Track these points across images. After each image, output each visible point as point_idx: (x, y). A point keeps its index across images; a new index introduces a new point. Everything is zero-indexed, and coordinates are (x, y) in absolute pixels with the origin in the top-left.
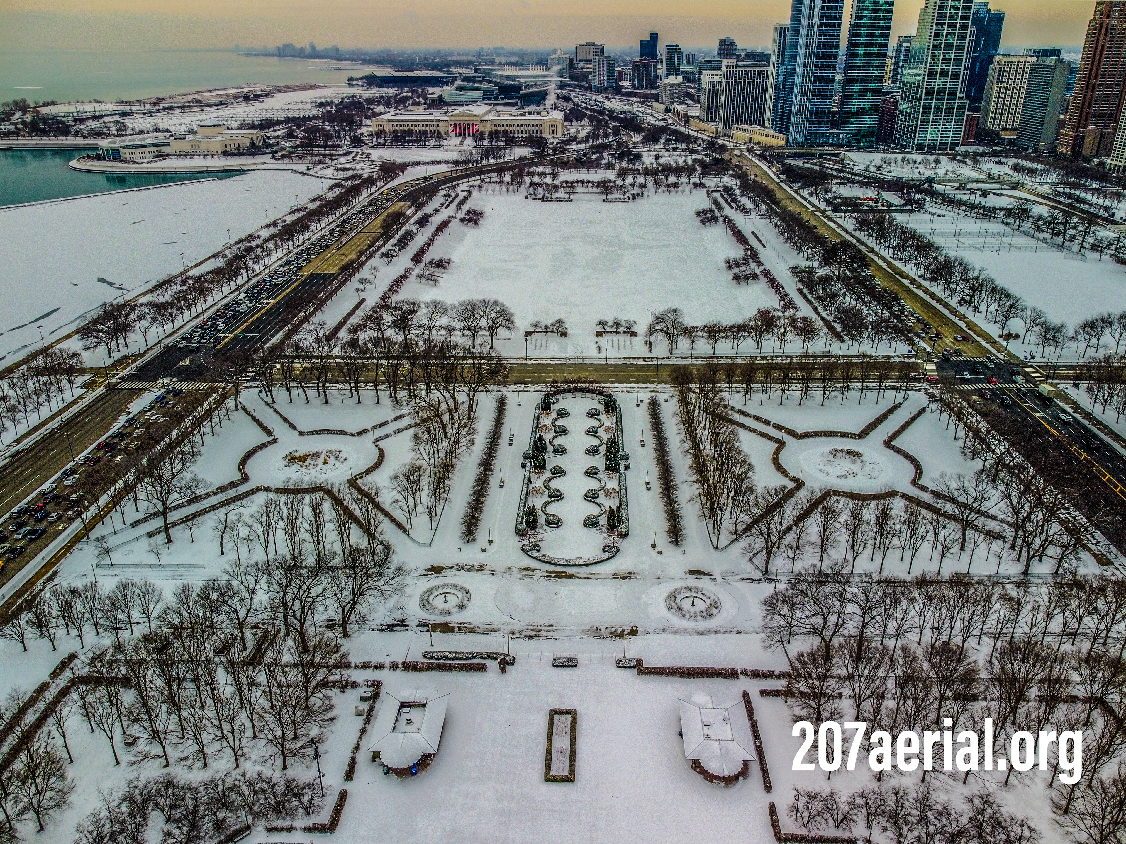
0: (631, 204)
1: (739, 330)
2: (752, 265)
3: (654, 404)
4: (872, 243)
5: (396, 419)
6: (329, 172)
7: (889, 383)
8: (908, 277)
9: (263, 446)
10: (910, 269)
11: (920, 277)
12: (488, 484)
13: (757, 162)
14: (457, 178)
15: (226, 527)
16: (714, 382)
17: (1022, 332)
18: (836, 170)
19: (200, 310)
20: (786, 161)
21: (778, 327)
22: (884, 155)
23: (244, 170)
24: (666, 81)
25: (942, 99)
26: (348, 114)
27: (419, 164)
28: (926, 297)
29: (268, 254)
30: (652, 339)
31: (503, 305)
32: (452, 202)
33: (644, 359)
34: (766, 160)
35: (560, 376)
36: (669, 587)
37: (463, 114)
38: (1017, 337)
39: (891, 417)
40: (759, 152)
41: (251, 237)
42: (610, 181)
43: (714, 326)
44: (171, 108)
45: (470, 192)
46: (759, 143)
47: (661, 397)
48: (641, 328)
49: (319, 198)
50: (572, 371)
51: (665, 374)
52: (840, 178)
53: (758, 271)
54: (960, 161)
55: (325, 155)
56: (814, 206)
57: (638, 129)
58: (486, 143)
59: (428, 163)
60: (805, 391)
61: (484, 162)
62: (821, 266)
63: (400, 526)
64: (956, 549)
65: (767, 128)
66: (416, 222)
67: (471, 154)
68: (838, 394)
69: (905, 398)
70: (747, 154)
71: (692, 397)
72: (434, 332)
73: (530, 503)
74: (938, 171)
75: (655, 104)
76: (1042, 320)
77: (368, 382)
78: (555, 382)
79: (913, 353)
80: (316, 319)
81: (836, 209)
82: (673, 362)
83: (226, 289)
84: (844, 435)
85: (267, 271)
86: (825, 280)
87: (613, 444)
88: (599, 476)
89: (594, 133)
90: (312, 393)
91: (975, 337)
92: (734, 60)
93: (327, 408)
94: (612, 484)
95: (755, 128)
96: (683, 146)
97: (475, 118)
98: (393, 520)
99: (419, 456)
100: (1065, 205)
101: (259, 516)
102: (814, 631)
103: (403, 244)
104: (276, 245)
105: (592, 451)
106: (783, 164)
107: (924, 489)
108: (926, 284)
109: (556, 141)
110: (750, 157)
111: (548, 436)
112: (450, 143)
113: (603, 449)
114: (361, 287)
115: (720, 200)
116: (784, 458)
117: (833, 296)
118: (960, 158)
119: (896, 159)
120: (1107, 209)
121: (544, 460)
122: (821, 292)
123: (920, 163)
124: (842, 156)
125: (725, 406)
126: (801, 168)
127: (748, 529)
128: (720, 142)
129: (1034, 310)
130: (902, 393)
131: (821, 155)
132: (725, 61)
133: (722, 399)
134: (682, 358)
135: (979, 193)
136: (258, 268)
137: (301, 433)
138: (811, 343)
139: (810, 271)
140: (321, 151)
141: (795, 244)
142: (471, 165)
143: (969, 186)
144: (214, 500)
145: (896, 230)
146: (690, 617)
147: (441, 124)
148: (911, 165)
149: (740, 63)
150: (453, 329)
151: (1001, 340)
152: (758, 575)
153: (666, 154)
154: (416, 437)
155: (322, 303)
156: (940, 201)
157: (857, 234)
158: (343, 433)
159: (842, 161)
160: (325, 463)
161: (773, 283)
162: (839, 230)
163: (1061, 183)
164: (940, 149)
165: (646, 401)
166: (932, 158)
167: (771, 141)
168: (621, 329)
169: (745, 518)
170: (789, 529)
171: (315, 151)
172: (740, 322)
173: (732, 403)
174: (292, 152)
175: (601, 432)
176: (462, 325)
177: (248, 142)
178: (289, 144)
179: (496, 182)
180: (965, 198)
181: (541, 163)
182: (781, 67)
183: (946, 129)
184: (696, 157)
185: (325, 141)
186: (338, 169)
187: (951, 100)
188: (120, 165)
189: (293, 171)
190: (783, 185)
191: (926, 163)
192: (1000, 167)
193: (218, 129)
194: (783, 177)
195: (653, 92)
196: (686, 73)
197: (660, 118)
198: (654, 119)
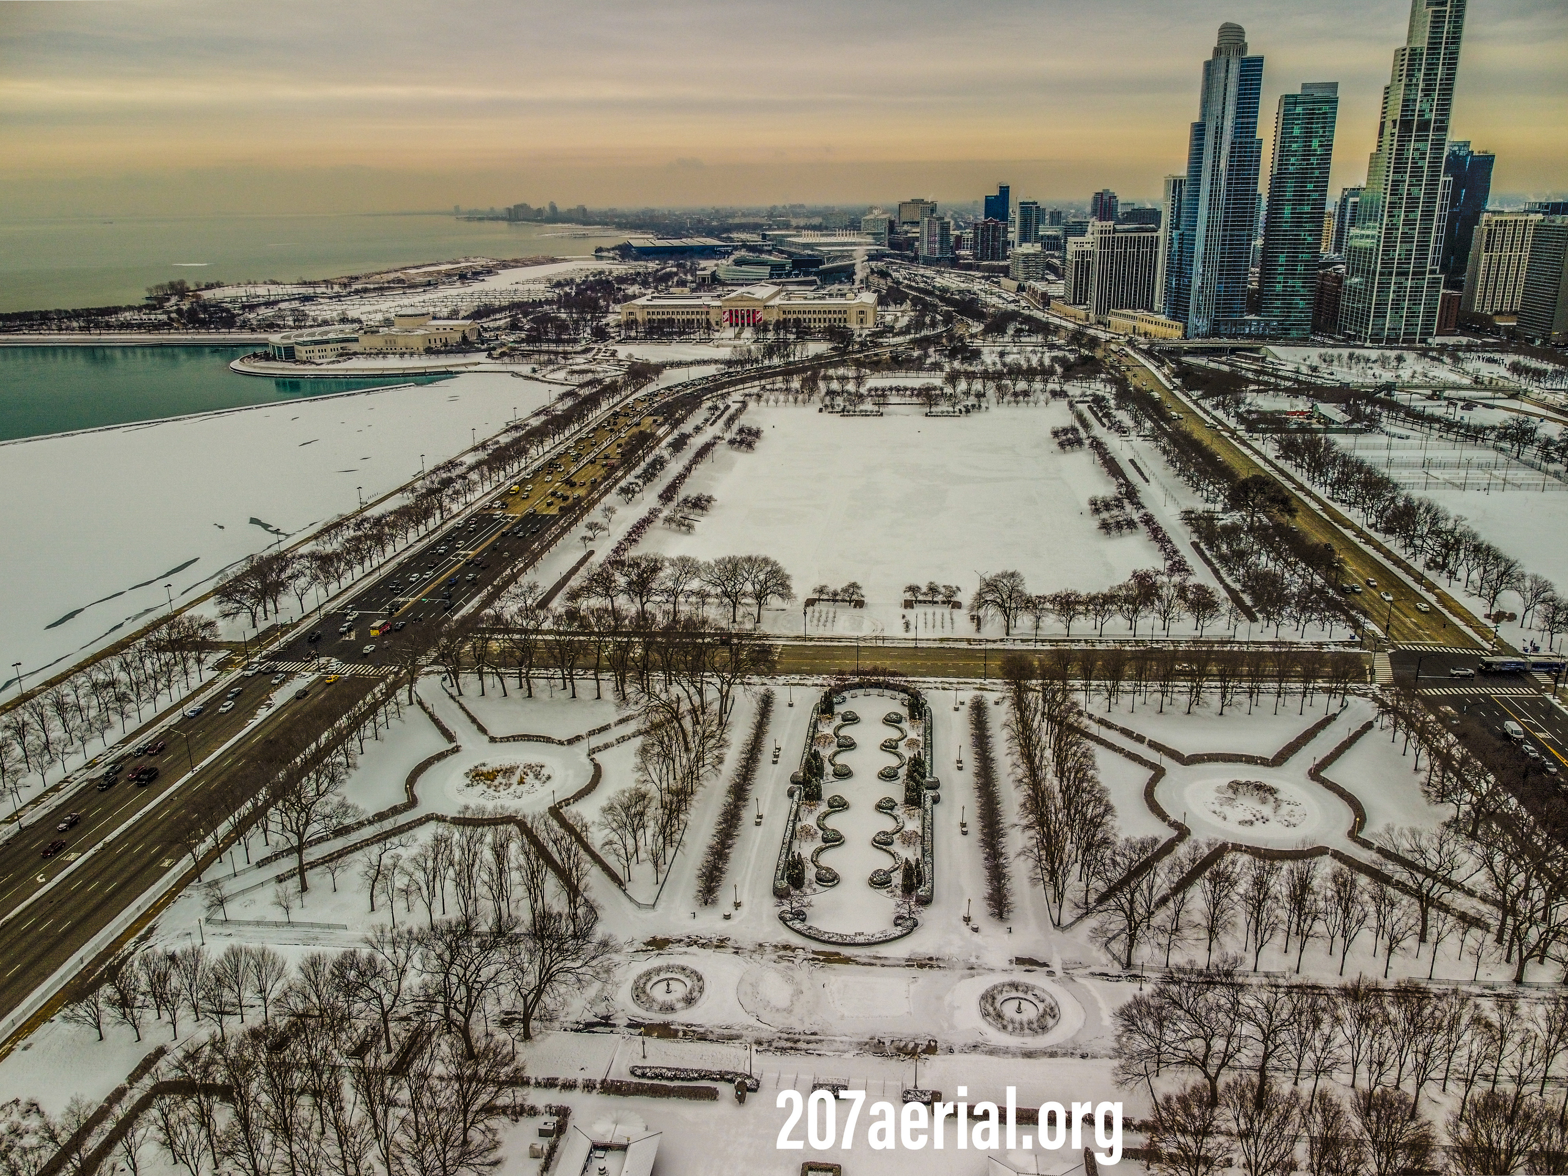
0: (963, 420)
1: (1105, 602)
2: (1129, 507)
3: (979, 709)
4: (1301, 476)
5: (621, 721)
6: (561, 375)
7: (1320, 683)
8: (1351, 526)
9: (441, 756)
10: (1355, 515)
11: (1370, 526)
12: (739, 819)
13: (1142, 360)
14: (729, 384)
15: (378, 872)
16: (1064, 678)
17: (1519, 611)
18: (1255, 371)
19: (375, 564)
20: (1184, 359)
21: (1160, 598)
22: (1323, 351)
23: (451, 373)
24: (1019, 250)
25: (1406, 274)
26: (590, 298)
27: (679, 364)
28: (1379, 557)
29: (470, 488)
30: (981, 613)
31: (775, 564)
32: (720, 416)
33: (969, 641)
34: (1154, 357)
35: (849, 664)
36: (984, 983)
37: (742, 298)
38: (1512, 617)
39: (1321, 734)
40: (1145, 347)
41: (451, 464)
42: (935, 388)
43: (1068, 596)
44: (366, 290)
45: (744, 404)
46: (1145, 334)
47: (990, 698)
48: (966, 597)
49: (544, 411)
50: (866, 658)
51: (995, 664)
52: (1258, 383)
53: (1136, 516)
54: (1433, 359)
55: (556, 353)
56: (1220, 423)
57: (979, 316)
58: (770, 335)
59: (691, 364)
60: (1196, 693)
61: (767, 362)
62: (1225, 511)
63: (614, 877)
64: (1410, 942)
65: (1158, 313)
66: (670, 445)
67: (749, 351)
68: (1244, 698)
69: (1344, 707)
70: (1129, 350)
71: (1034, 698)
72: (681, 599)
73: (795, 848)
74: (1401, 372)
75: (1004, 281)
76: (1548, 594)
77: (589, 669)
78: (841, 673)
79: (1357, 639)
80: (525, 580)
81: (1251, 427)
82: (1009, 646)
83: (412, 536)
84: (1250, 760)
85: (468, 511)
86: (1232, 532)
87: (917, 767)
88: (895, 812)
89: (918, 322)
90: (512, 683)
91: (1450, 616)
92: (1111, 223)
93: (530, 705)
94: (913, 825)
95: (1141, 313)
96: (1040, 338)
97: (756, 303)
98: (606, 868)
99: (647, 777)
101: (421, 860)
102: (1191, 1061)
103: (649, 476)
104: (482, 476)
105: (888, 775)
106: (1179, 363)
107: (1366, 845)
108: (1379, 537)
109: (866, 332)
110: (1132, 353)
111: (826, 752)
112: (724, 335)
113: (903, 772)
114: (590, 534)
115: (1088, 415)
116: (1161, 794)
117: (1241, 555)
118: (1434, 354)
119: (1340, 356)
121: (818, 787)
122: (1224, 547)
123: (1375, 362)
124: (1263, 352)
125: (1080, 713)
126: (1204, 369)
127: (1103, 899)
128: (1091, 332)
129: (1535, 579)
130: (1339, 700)
131: (1233, 351)
133: (1075, 704)
134: (1023, 641)
135: (1461, 404)
136: (455, 508)
137: (493, 740)
138: (1208, 623)
139: (1210, 518)
140: (553, 347)
141: (1190, 478)
142: (748, 367)
143: (1446, 393)
144: (368, 832)
145: (1335, 459)
146: (1014, 1029)
147: (712, 311)
148: (1362, 364)
149: (1119, 227)
150: (708, 595)
151: (1490, 623)
152: (1115, 969)
153: (1015, 350)
154: (644, 751)
155: (535, 557)
156: (1402, 415)
157: (1281, 463)
158: (548, 740)
159: (1264, 359)
160: (521, 782)
161: (1157, 534)
162: (1255, 458)
164: (1404, 341)
165: (968, 703)
166: (1393, 354)
167: (1162, 331)
168: (939, 598)
169: (1100, 885)
170: (1164, 901)
171: (545, 347)
172: (1105, 591)
173: (1090, 709)
174: (513, 349)
175: (902, 748)
176: (719, 590)
177: (458, 337)
178: (512, 338)
179: (780, 390)
180: (1439, 412)
181: (843, 363)
182: (1175, 233)
183: (1413, 314)
184: (1056, 353)
185: (559, 335)
186: (573, 372)
187: (1419, 274)
188: (293, 366)
189: (514, 374)
190: (1176, 392)
191: (1383, 362)
192: (1494, 368)
193: (420, 320)
194: (1178, 381)
195: (1002, 263)
196: (1049, 237)
197: (1010, 299)
198: (1001, 301)
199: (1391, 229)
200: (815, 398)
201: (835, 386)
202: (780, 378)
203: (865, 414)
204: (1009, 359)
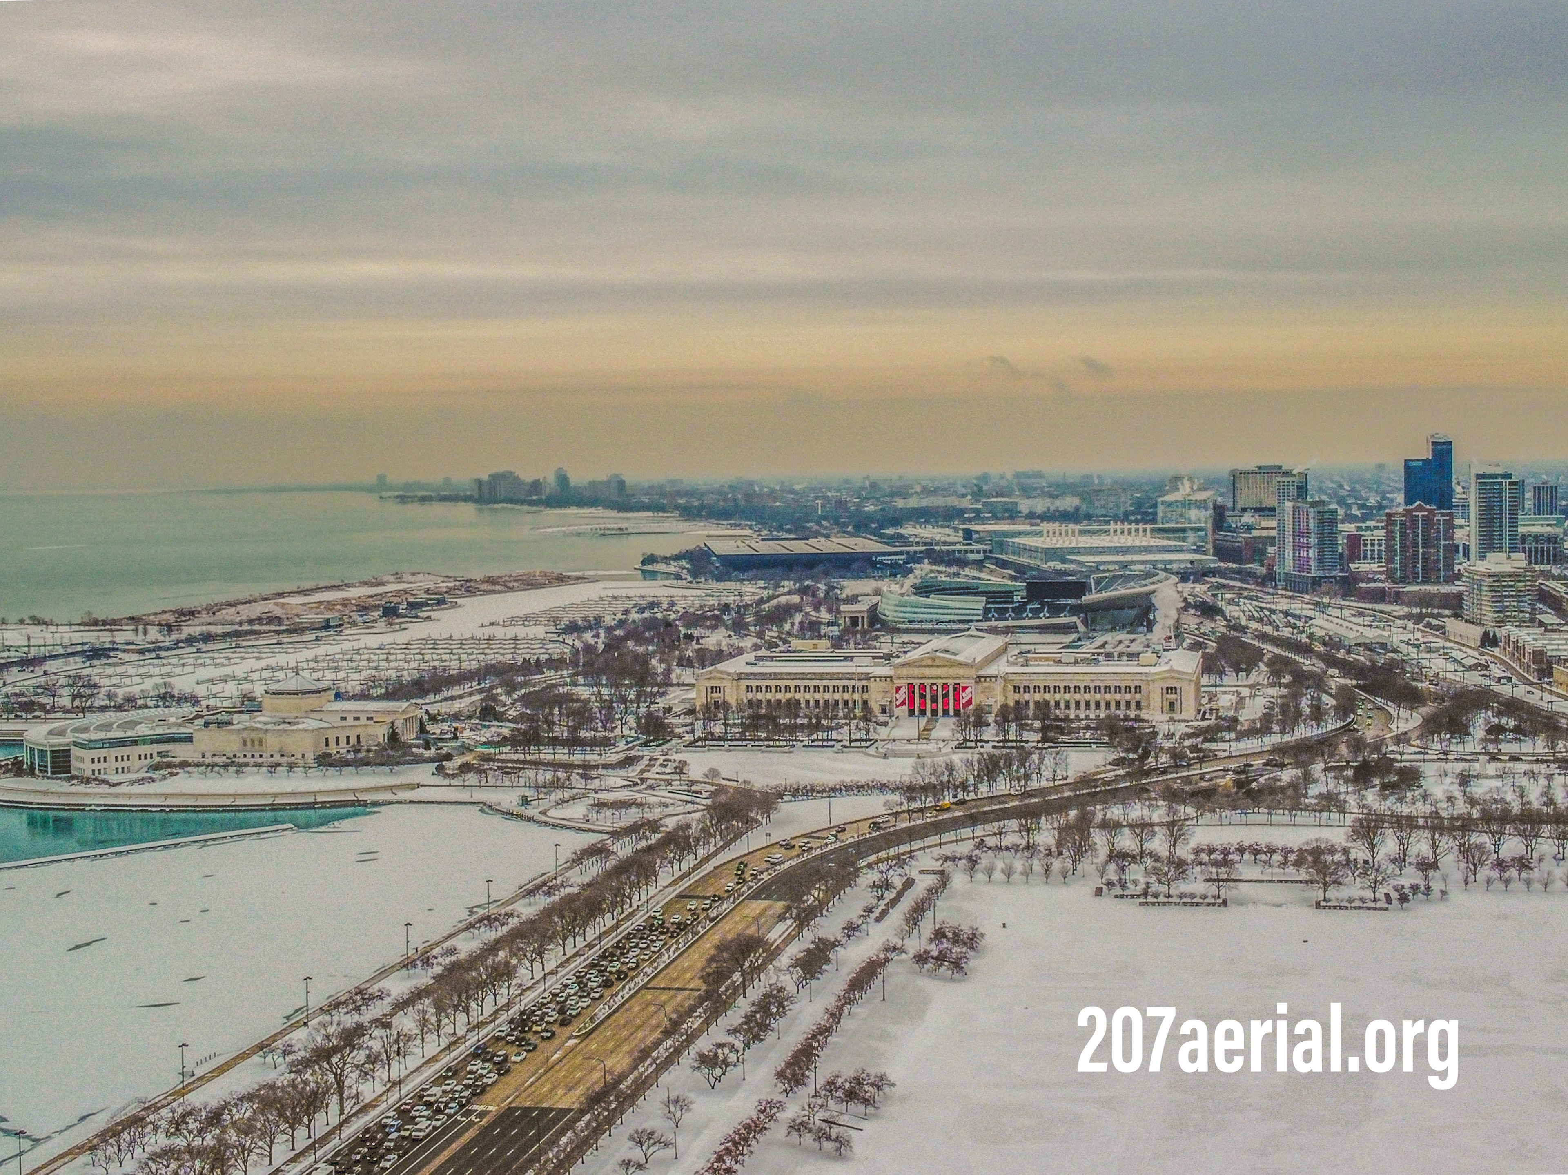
6: (577, 811)
14: (912, 834)
23: (365, 804)
24: (1481, 566)
27: (809, 792)
32: (894, 902)
37: (932, 662)
45: (944, 877)
49: (544, 885)
55: (568, 767)
57: (1410, 697)
58: (990, 733)
59: (835, 790)
61: (984, 790)
67: (950, 768)
75: (1453, 624)
89: (1284, 709)
96: (1539, 746)
97: (962, 671)
109: (1181, 730)
112: (897, 733)
140: (562, 755)
147: (873, 685)
153: (1492, 769)
171: (546, 754)
174: (487, 758)
177: (381, 733)
178: (487, 734)
179: (1015, 848)
181: (1141, 792)
185: (575, 729)
186: (601, 805)
188: (66, 787)
189: (487, 808)
193: (312, 701)
195: (1446, 589)
196: (1537, 538)
197: (1469, 662)
198: (1451, 667)
200: (1087, 865)
201: (1126, 841)
202: (1013, 824)
203: (1190, 901)
204: (1479, 789)
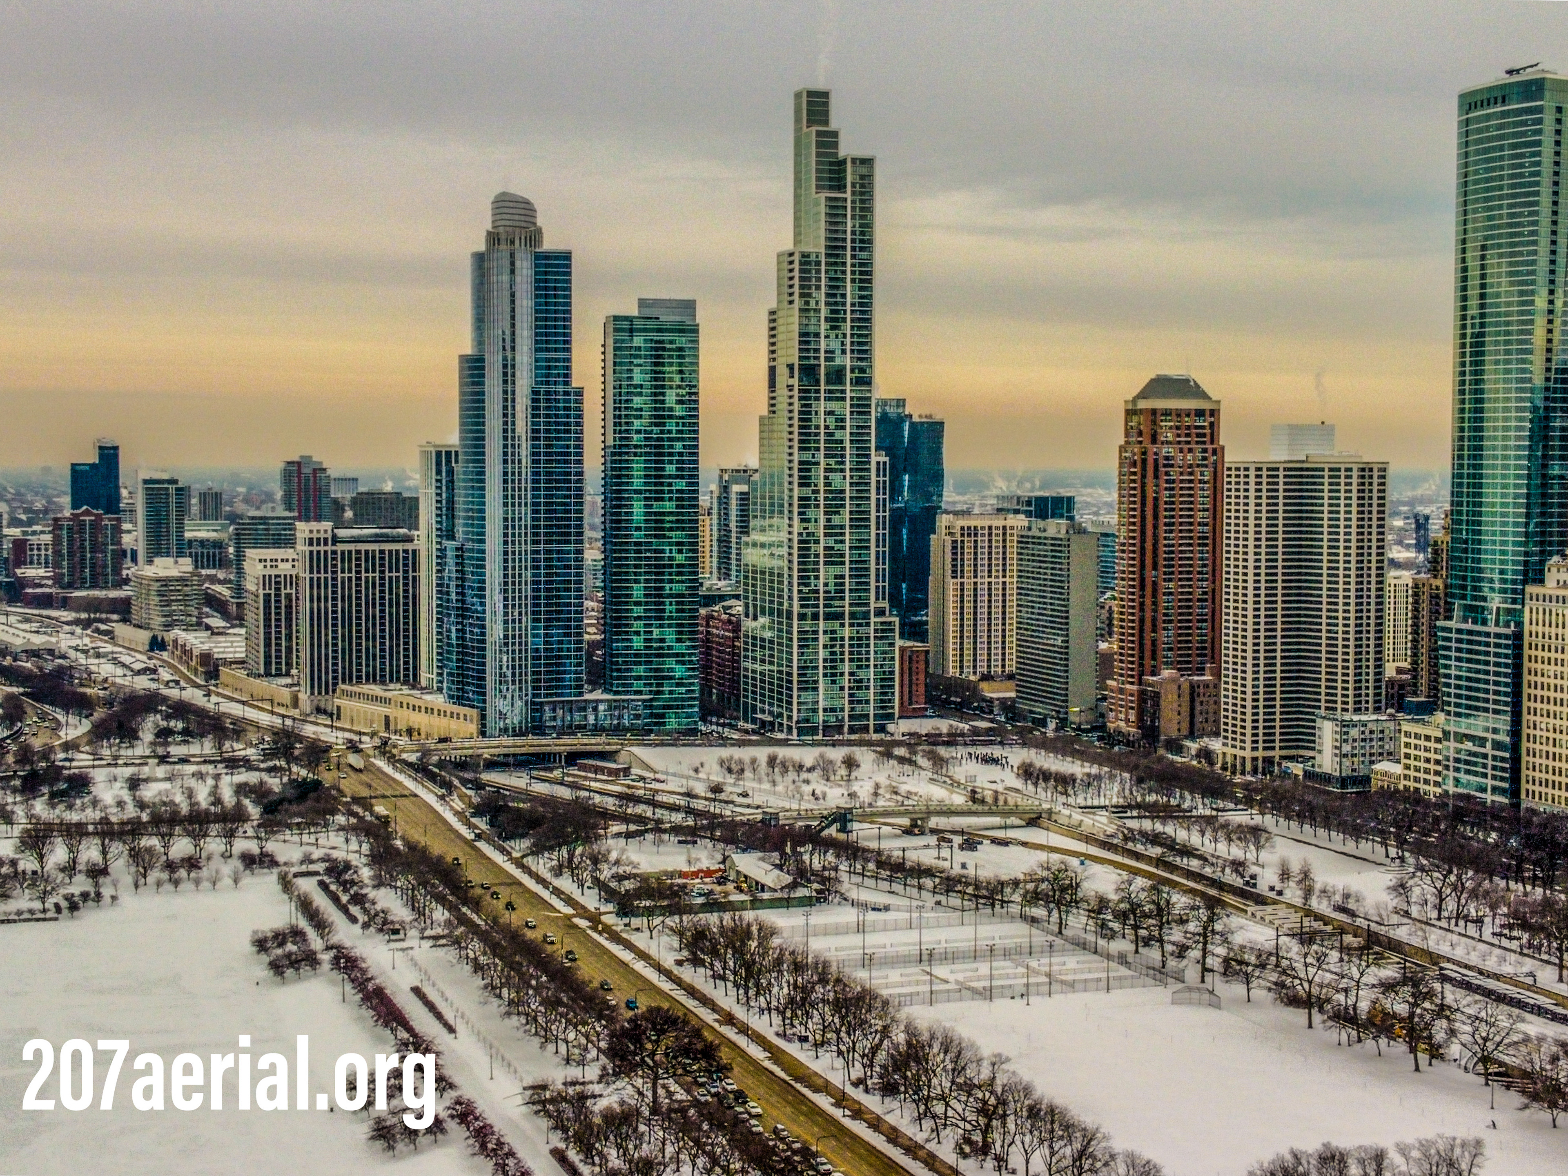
13: (410, 784)
18: (616, 796)
20: (487, 777)
22: (724, 753)
24: (148, 570)
25: (839, 616)
34: (432, 777)
40: (413, 758)
46: (410, 732)
52: (626, 819)
54: (902, 760)
56: (569, 901)
57: (78, 703)
65: (428, 690)
70: (381, 763)
74: (855, 787)
75: (121, 629)
81: (625, 908)
92: (327, 525)
95: (397, 691)
96: (206, 747)
100: (1149, 860)
106: (479, 786)
110: (388, 769)
115: (321, 901)
118: (901, 751)
119: (754, 761)
120: (1238, 866)
123: (811, 770)
124: (623, 757)
126: (525, 796)
128: (309, 730)
131: (573, 758)
132: (303, 529)
135: (957, 840)
141: (532, 1018)
143: (934, 822)
148: (792, 775)
149: (342, 533)
153: (161, 771)
156: (871, 866)
157: (687, 973)
159: (626, 771)
162: (640, 966)
163: (1130, 807)
164: (852, 730)
166: (837, 754)
167: (439, 725)
180: (927, 858)
182: (449, 544)
183: (859, 684)
184: (243, 777)
187: (860, 618)
190: (482, 845)
191: (825, 769)
192: (994, 772)
194: (482, 824)
195: (113, 594)
196: (202, 543)
197: (137, 666)
198: (120, 671)
199: (806, 542)
204: (149, 792)
